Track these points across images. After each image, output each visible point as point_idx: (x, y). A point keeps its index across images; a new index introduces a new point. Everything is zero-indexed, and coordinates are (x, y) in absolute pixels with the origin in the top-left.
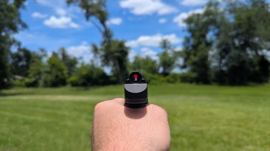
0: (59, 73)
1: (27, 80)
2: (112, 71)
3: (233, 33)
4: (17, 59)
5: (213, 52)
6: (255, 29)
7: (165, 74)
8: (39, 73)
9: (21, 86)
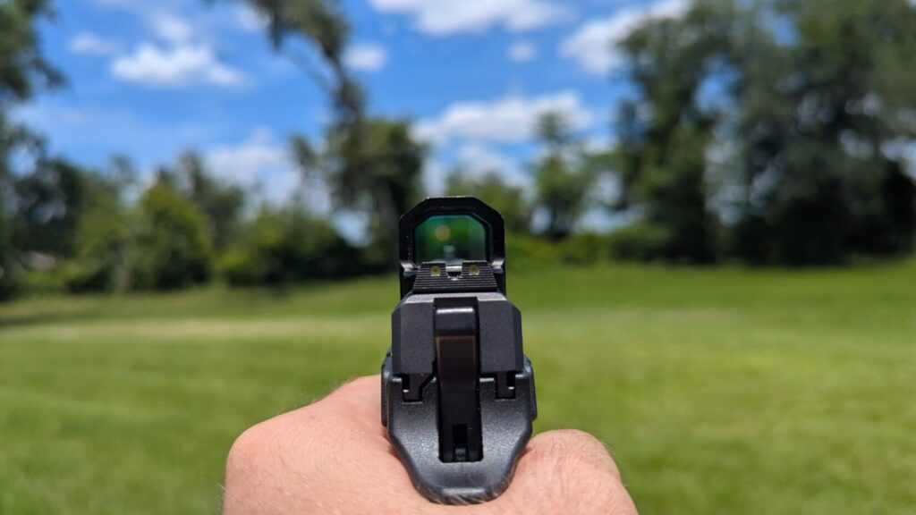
0: (182, 243)
1: (75, 269)
2: (370, 229)
3: (792, 81)
4: (34, 198)
5: (720, 153)
6: (867, 64)
7: (556, 235)
8: (114, 245)
9: (50, 291)
